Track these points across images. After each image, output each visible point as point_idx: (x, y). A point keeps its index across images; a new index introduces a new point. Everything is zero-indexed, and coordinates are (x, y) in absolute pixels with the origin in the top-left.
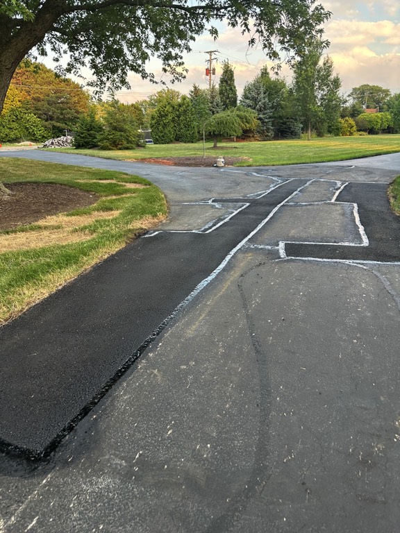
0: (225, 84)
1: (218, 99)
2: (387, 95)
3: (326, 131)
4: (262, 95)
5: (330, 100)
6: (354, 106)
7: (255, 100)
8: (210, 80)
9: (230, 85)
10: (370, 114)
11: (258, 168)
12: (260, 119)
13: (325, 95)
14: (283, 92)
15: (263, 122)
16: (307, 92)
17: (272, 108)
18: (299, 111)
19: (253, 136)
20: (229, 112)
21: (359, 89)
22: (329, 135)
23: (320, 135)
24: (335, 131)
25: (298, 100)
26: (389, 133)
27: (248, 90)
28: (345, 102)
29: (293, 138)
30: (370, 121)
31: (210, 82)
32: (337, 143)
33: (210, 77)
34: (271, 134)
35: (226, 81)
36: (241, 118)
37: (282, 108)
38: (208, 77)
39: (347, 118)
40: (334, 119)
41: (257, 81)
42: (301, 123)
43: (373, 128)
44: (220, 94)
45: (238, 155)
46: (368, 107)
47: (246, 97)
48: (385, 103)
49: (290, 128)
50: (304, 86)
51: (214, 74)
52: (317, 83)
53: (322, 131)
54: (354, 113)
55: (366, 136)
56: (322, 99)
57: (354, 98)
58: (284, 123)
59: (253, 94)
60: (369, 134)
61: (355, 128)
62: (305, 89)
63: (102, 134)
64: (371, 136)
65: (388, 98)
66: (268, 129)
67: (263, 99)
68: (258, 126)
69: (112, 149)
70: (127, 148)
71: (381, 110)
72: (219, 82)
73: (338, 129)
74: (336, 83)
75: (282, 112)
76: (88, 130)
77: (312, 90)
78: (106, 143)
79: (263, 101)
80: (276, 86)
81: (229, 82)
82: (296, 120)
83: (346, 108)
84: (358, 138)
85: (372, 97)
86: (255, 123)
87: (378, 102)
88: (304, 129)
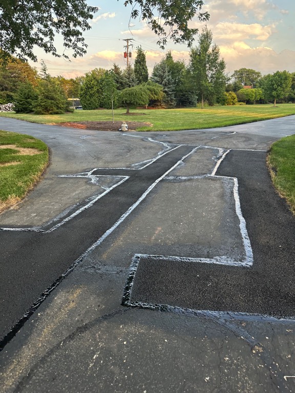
0: (139, 64)
1: (133, 75)
2: (259, 76)
3: (215, 101)
4: (167, 74)
5: (218, 78)
6: (235, 83)
7: (161, 77)
8: (128, 61)
9: (143, 65)
10: (247, 89)
11: (155, 133)
12: (165, 92)
13: (214, 74)
14: (183, 72)
15: (168, 94)
16: (200, 71)
17: (175, 83)
18: (194, 86)
19: (160, 105)
20: (141, 86)
21: (239, 71)
22: (218, 105)
23: (211, 104)
24: (222, 101)
25: (193, 77)
26: (261, 103)
27: (156, 69)
28: (229, 80)
29: (190, 107)
30: (247, 95)
31: (128, 63)
32: (223, 111)
33: (128, 59)
34: (174, 103)
35: (140, 63)
36: (150, 91)
37: (182, 84)
38: (126, 59)
39: (231, 92)
40: (220, 92)
41: (163, 63)
42: (197, 95)
43: (249, 99)
44: (135, 72)
45: (143, 121)
46: (245, 85)
47: (155, 75)
48: (257, 82)
49: (188, 99)
50: (198, 67)
51: (130, 56)
52: (207, 65)
53: (212, 101)
54: (236, 88)
55: (245, 106)
56: (212, 77)
57: (236, 78)
58: (184, 95)
59: (160, 72)
60: (247, 104)
61: (236, 100)
62: (199, 69)
63: (37, 102)
64: (248, 106)
65: (260, 78)
66: (172, 99)
67: (168, 77)
68: (164, 97)
69: (45, 114)
70: (57, 113)
71: (255, 86)
72: (134, 63)
73: (224, 100)
74: (222, 65)
75: (181, 87)
76: (26, 99)
77: (205, 70)
78: (39, 109)
79: (167, 78)
80: (177, 67)
81: (142, 63)
82: (193, 93)
83: (230, 85)
84: (239, 107)
85: (249, 78)
86: (161, 95)
87: (253, 81)
88: (199, 100)
